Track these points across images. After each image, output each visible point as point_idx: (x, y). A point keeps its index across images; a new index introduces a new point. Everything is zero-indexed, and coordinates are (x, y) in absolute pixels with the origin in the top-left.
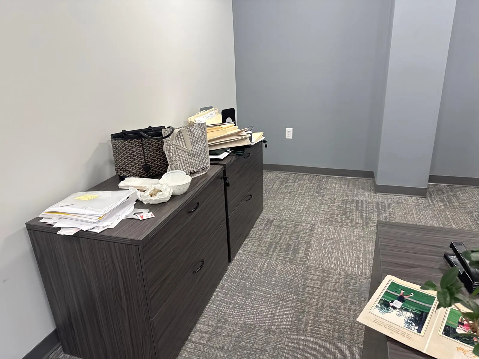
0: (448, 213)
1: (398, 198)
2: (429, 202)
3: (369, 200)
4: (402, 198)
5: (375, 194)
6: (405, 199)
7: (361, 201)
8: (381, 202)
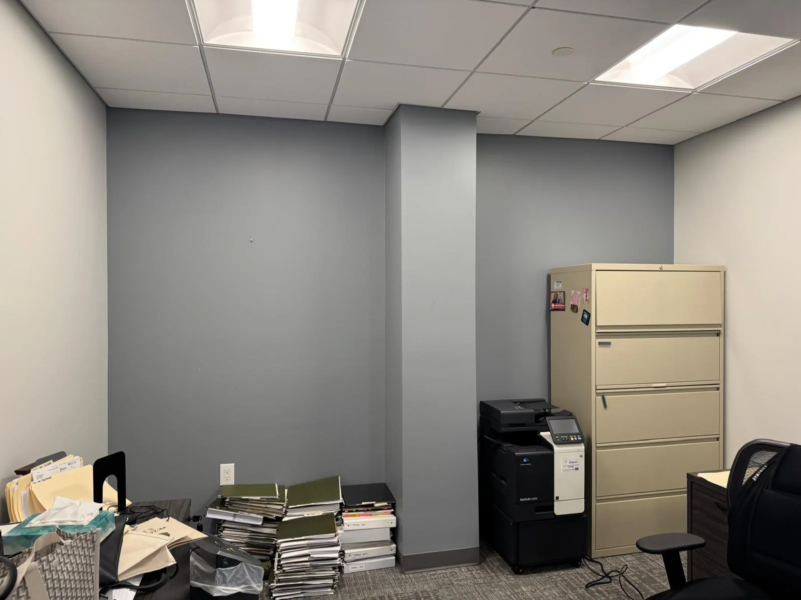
0: (524, 589)
1: (441, 575)
2: (488, 573)
3: (400, 592)
4: (446, 573)
5: (403, 576)
6: (453, 575)
7: (389, 596)
8: (422, 592)
